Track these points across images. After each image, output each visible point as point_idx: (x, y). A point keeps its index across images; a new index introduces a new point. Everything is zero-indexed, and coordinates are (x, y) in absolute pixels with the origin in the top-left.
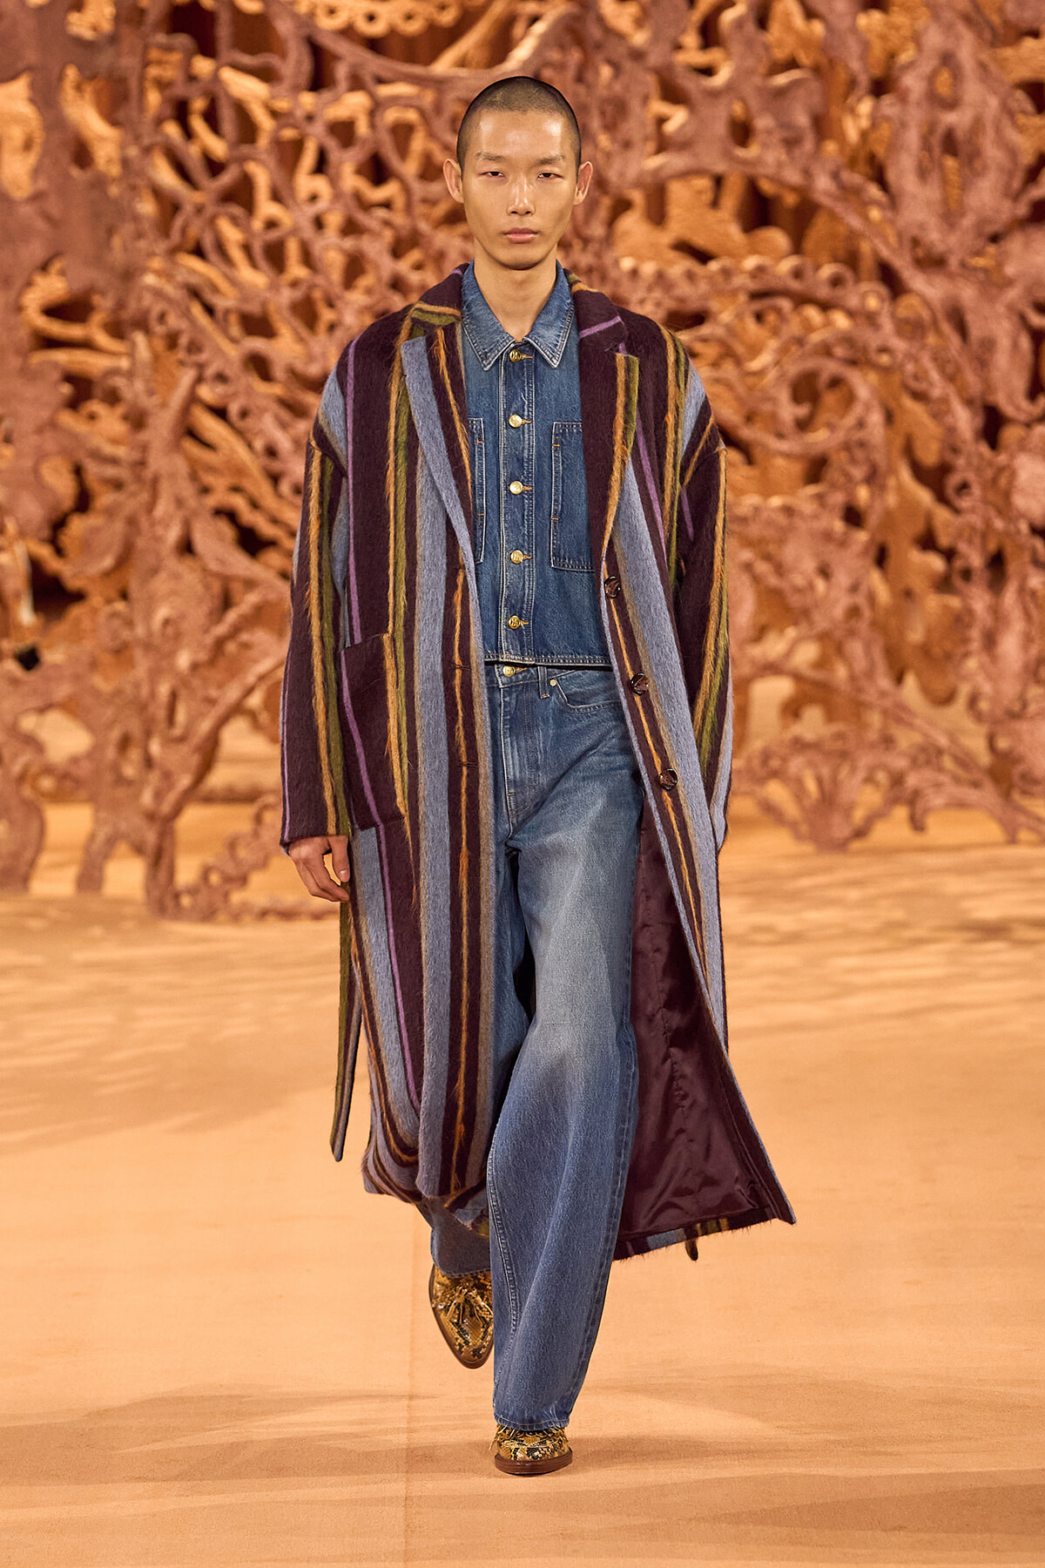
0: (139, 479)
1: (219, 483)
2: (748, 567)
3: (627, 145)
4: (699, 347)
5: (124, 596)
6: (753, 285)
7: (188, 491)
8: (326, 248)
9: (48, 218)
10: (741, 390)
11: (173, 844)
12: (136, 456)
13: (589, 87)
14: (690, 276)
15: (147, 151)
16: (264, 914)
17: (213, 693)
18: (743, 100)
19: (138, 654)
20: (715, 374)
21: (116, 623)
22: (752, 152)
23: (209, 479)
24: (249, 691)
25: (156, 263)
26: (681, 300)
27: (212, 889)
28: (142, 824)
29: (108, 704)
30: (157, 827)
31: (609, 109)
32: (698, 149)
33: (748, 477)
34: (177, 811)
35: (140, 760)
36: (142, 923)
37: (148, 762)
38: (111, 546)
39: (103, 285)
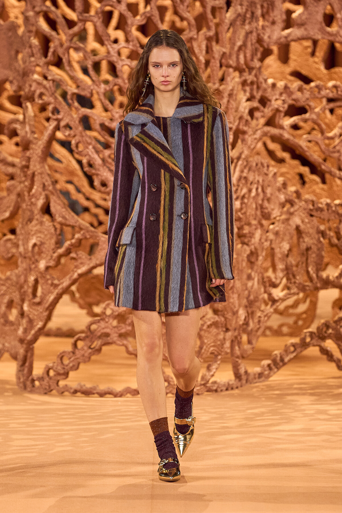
0: (25, 176)
1: (62, 178)
3: (273, 23)
4: (301, 124)
5: (13, 232)
6: (331, 95)
7: (48, 182)
8: (123, 66)
10: (323, 147)
11: (32, 355)
12: (24, 163)
14: (300, 89)
15: (38, 13)
16: (75, 392)
17: (56, 282)
18: (330, 4)
19: (20, 261)
20: (310, 137)
21: (9, 245)
22: (334, 29)
23: (57, 176)
24: (73, 283)
25: (38, 69)
26: (296, 100)
27: (51, 378)
28: (18, 344)
29: (3, 285)
30: (25, 346)
31: (265, 5)
32: (308, 27)
33: (323, 189)
34: (35, 339)
35: (18, 312)
36: (15, 393)
37: (22, 314)
38: (8, 207)
39: (11, 78)
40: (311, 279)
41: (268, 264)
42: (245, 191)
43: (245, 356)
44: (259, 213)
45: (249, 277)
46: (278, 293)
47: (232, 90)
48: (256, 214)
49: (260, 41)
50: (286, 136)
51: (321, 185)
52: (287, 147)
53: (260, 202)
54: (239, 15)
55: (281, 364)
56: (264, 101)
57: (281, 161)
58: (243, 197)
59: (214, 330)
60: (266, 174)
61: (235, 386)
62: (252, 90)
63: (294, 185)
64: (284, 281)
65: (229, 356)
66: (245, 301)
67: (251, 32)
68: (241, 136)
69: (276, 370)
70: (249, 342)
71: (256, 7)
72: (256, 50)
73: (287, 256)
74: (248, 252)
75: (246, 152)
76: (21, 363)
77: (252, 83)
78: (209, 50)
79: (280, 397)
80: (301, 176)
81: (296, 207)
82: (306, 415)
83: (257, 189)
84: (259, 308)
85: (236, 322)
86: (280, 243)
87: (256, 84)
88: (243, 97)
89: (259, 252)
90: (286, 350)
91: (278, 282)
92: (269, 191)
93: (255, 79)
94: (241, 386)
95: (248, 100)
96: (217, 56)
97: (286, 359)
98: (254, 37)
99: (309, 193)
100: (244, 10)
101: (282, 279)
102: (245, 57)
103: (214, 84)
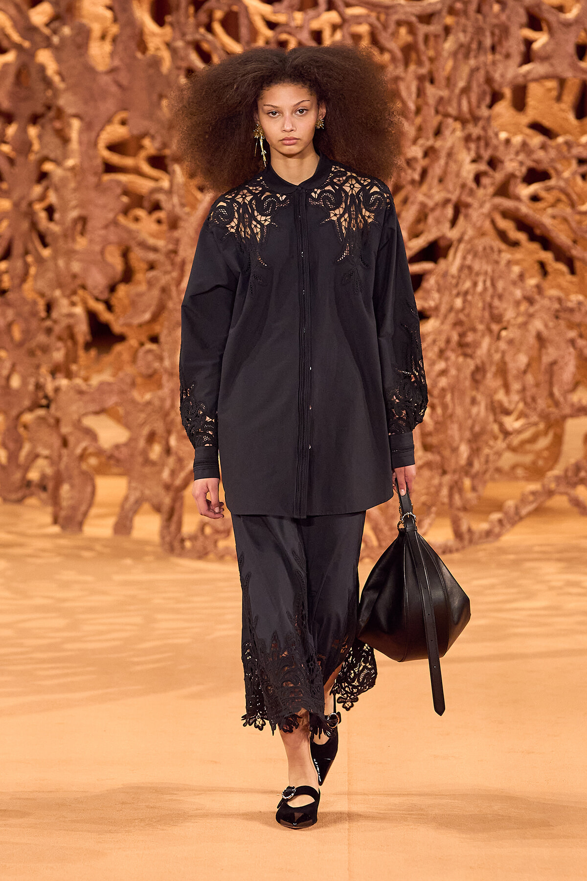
0: (173, 264)
2: (572, 342)
3: (508, 56)
4: (543, 194)
6: (585, 154)
9: (120, 86)
10: (574, 225)
11: (182, 505)
12: (171, 247)
13: (485, 17)
14: (543, 147)
15: (188, 45)
18: (585, 30)
19: (165, 378)
20: (555, 212)
21: (150, 357)
26: (537, 162)
27: (206, 537)
28: (162, 492)
29: (142, 411)
30: (171, 494)
31: (497, 31)
32: (555, 61)
33: (571, 282)
34: (186, 484)
35: (162, 449)
36: (158, 558)
37: (168, 451)
38: (149, 306)
39: (152, 131)
40: (557, 404)
41: (499, 382)
42: (468, 284)
43: (468, 507)
44: (487, 314)
45: (474, 401)
46: (512, 423)
47: (452, 148)
48: (483, 317)
49: (489, 80)
50: (525, 209)
51: (569, 277)
52: (523, 225)
53: (488, 299)
54: (461, 46)
55: (517, 518)
56: (493, 163)
57: (515, 244)
58: (466, 293)
59: (426, 473)
60: (497, 262)
61: (454, 549)
62: (478, 148)
63: (532, 276)
64: (521, 406)
65: (446, 507)
66: (467, 434)
67: (477, 69)
68: (463, 210)
69: (508, 526)
70: (474, 489)
71: (484, 35)
72: (484, 93)
73: (525, 372)
74: (472, 367)
75: (470, 232)
76: (166, 516)
77: (479, 138)
78: (420, 93)
79: (516, 563)
80: (542, 265)
81: (537, 306)
82: (551, 588)
83: (485, 282)
84: (487, 443)
85: (457, 462)
86: (515, 355)
87: (483, 140)
88: (465, 157)
89: (488, 367)
90: (523, 500)
91: (511, 407)
92: (500, 285)
93: (482, 133)
94: (463, 548)
95: (474, 161)
96: (432, 101)
97: (524, 511)
98: (481, 76)
99: (552, 287)
100: (468, 39)
101: (518, 403)
102: (469, 102)
103: (428, 139)
